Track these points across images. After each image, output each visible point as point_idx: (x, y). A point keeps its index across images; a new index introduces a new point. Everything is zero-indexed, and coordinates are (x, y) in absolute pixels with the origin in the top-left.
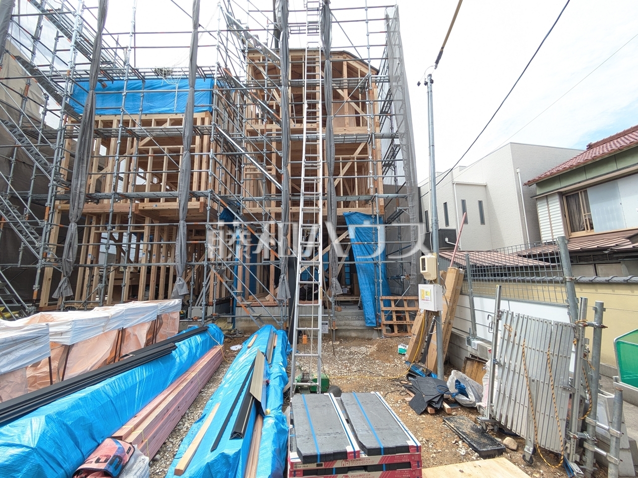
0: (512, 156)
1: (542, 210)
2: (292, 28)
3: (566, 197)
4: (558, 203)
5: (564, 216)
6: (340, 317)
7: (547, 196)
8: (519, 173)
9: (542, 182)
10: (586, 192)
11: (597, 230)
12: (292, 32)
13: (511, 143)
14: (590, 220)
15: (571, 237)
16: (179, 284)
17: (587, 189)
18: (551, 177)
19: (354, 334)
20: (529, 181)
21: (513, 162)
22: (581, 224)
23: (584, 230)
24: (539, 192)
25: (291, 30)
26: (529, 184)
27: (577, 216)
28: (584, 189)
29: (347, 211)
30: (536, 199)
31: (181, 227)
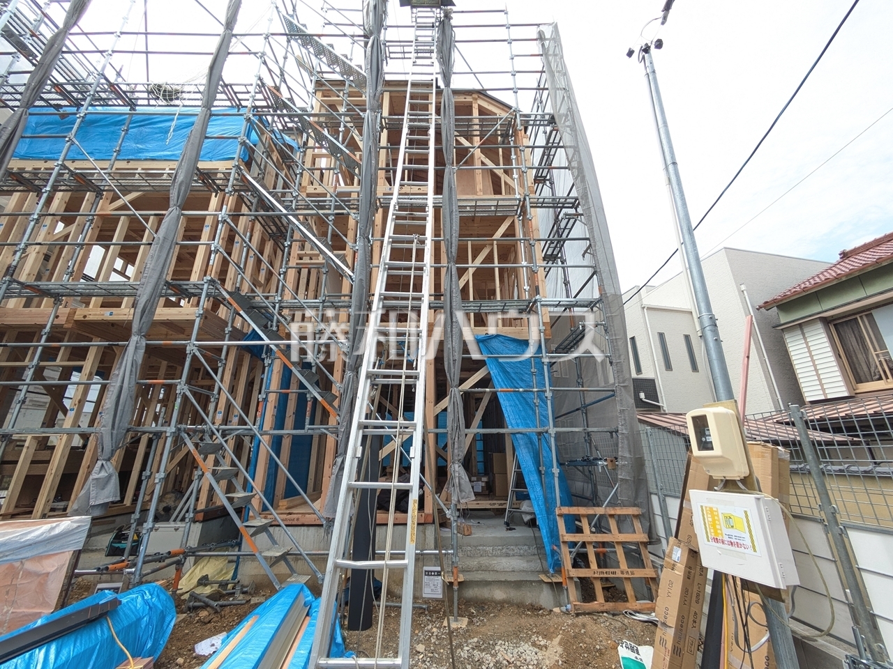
0: (731, 267)
1: (796, 347)
2: (392, 49)
3: (835, 325)
4: (824, 335)
5: (838, 356)
6: (469, 548)
7: (800, 324)
8: (745, 292)
9: (787, 304)
10: (870, 316)
12: (392, 55)
13: (725, 248)
15: (858, 391)
16: (97, 476)
17: (873, 312)
18: (804, 294)
19: (499, 594)
20: (766, 303)
21: (733, 275)
22: (873, 369)
23: (880, 378)
24: (784, 318)
25: (390, 53)
26: (767, 305)
27: (861, 357)
28: (867, 311)
29: (480, 333)
30: (782, 329)
31: (131, 349)
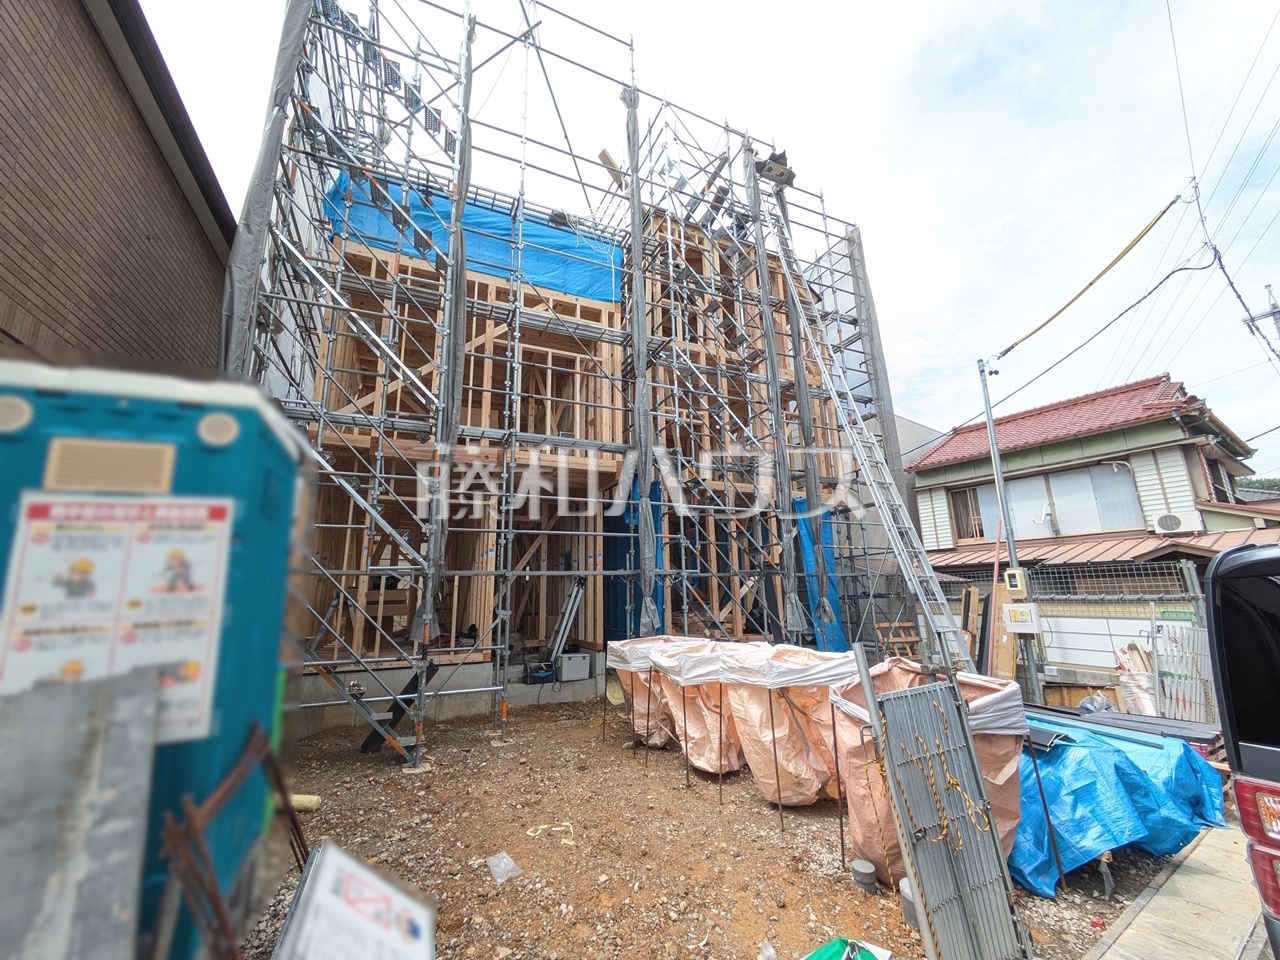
1: (924, 505)
3: (953, 494)
4: (945, 500)
5: (951, 518)
7: (930, 489)
9: (923, 472)
10: (976, 491)
11: (987, 539)
14: (980, 525)
15: (958, 545)
17: (978, 488)
22: (969, 529)
23: (973, 536)
24: (919, 483)
26: (910, 470)
27: (964, 519)
28: (973, 487)
30: (916, 492)
